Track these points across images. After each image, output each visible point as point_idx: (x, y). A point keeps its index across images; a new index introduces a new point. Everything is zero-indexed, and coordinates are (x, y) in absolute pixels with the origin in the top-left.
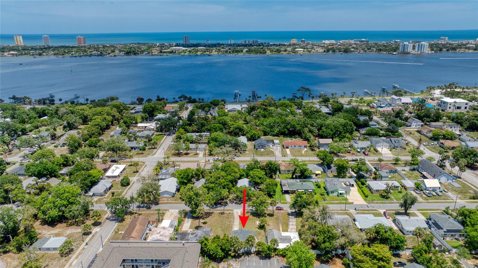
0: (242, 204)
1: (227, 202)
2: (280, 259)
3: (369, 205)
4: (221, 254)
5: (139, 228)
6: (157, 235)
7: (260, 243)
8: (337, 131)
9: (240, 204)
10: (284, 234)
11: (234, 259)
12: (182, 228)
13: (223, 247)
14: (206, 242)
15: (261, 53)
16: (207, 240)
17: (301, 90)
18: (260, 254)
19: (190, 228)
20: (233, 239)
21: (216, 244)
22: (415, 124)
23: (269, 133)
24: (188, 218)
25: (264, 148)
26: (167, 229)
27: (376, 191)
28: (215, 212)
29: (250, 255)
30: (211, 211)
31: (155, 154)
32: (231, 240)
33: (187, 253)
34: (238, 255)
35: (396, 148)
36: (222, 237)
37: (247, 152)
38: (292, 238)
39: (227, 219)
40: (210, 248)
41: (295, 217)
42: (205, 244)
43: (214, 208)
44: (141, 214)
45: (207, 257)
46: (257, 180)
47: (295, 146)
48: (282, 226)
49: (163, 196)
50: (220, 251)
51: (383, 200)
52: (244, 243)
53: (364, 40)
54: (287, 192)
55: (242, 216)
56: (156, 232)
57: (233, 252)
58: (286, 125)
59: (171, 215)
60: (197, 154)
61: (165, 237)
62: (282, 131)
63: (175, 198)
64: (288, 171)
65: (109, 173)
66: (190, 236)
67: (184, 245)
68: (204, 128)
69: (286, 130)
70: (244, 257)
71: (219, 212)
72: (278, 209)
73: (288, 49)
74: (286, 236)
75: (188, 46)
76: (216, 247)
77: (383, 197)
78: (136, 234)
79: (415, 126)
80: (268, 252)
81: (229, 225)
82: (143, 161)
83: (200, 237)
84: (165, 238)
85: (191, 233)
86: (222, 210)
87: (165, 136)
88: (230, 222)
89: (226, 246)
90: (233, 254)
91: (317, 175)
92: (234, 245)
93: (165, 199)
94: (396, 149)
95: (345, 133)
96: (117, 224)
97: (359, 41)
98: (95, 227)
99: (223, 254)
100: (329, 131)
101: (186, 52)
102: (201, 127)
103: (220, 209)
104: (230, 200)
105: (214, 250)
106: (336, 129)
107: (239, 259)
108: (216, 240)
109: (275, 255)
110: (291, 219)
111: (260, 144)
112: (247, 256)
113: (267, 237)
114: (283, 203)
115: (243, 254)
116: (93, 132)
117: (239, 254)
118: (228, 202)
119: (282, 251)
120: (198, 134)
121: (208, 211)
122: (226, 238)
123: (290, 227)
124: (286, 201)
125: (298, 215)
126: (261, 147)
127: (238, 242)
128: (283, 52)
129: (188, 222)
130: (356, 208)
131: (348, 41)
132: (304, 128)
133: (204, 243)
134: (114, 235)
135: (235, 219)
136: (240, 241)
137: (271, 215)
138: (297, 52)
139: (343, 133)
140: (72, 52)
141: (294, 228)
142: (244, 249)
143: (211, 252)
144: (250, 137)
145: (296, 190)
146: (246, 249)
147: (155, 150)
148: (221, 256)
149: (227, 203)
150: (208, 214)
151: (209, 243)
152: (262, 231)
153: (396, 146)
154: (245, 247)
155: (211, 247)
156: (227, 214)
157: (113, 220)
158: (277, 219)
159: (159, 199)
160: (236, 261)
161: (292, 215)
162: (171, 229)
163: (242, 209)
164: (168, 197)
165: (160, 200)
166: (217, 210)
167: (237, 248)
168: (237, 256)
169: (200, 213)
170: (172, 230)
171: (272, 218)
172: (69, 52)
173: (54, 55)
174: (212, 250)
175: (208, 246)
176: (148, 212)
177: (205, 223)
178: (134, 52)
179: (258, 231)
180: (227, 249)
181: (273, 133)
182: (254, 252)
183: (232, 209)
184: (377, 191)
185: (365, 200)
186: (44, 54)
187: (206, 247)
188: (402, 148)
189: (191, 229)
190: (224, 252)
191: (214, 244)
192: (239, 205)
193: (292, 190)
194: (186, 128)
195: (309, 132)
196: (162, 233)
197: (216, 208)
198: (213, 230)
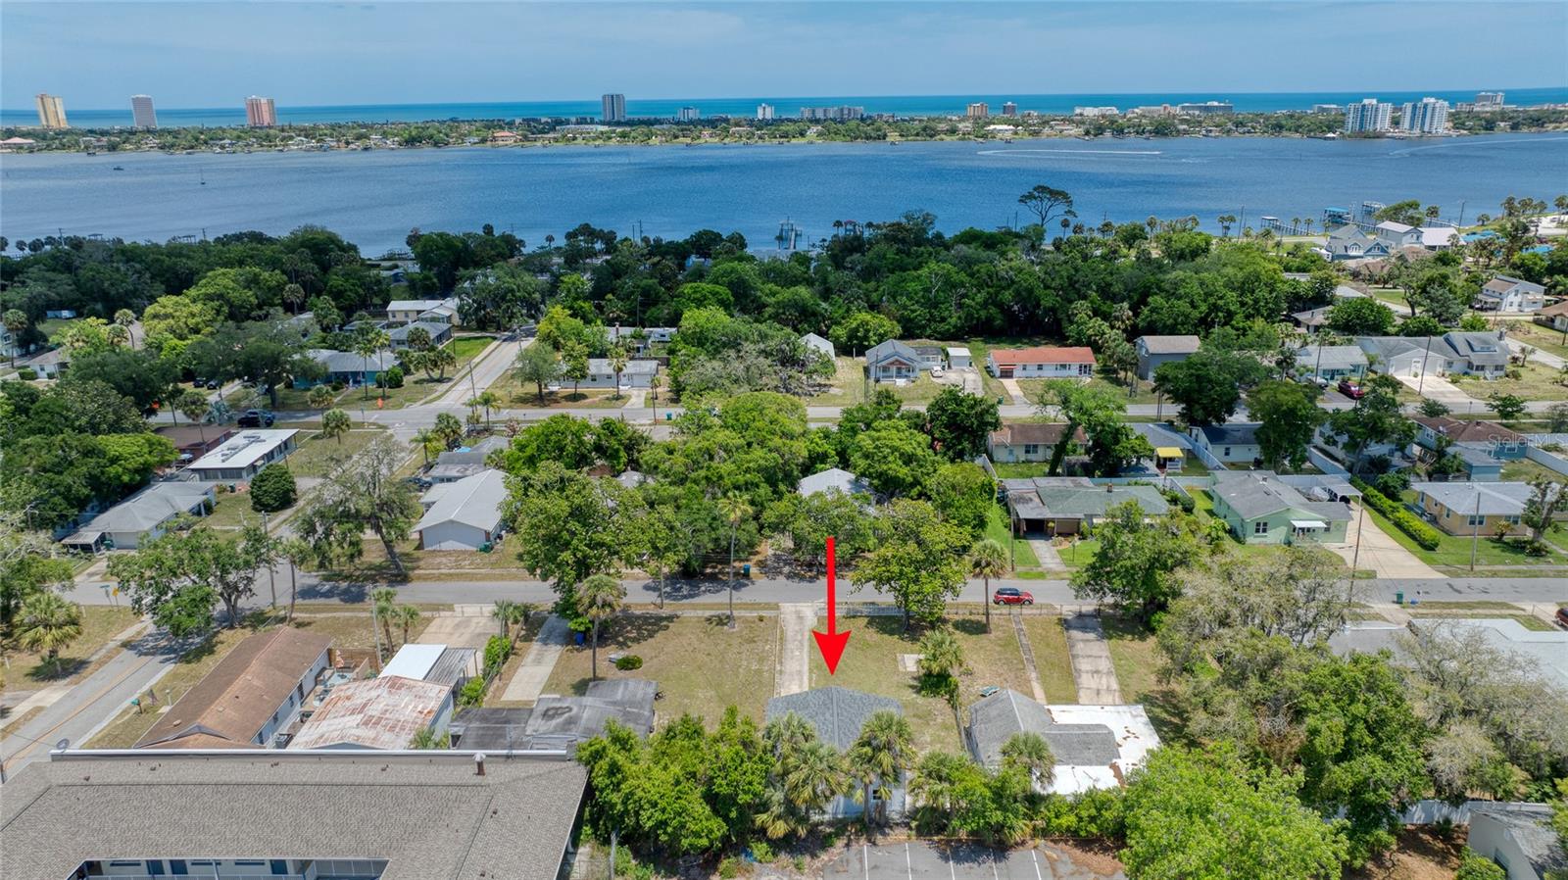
0: (823, 581)
1: (747, 570)
2: (1065, 857)
3: (1458, 583)
4: (705, 826)
5: (256, 682)
6: (347, 718)
7: (941, 763)
8: (1215, 308)
9: (812, 580)
10: (1066, 715)
11: (784, 858)
12: (502, 689)
13: (722, 787)
14: (620, 758)
15: (867, 138)
16: (623, 743)
17: (1035, 198)
18: (941, 829)
19: (551, 685)
20: (780, 735)
21: (676, 769)
22: (1518, 299)
23: (924, 327)
24: (545, 642)
25: (906, 376)
26: (410, 688)
27: (1472, 523)
28: (688, 614)
29: (884, 834)
30: (665, 612)
31: (439, 397)
32: (770, 743)
33: (489, 823)
34: (810, 832)
35: (1474, 373)
36: (711, 730)
37: (833, 391)
38: (1118, 739)
39: (747, 646)
40: (639, 793)
41: (1102, 637)
42: (614, 769)
43: (685, 597)
44: (309, 624)
45: (621, 844)
46: (893, 466)
47: (1040, 367)
48: (1044, 681)
49: (436, 547)
50: (702, 809)
51: (1518, 563)
52: (846, 764)
53: (1216, 104)
54: (1037, 528)
55: (824, 631)
56: (348, 703)
57: (779, 817)
58: (997, 294)
59: (458, 626)
60: (618, 397)
61: (392, 729)
62: (978, 319)
63: (494, 557)
64: (1027, 452)
65: (210, 460)
66: (535, 725)
67: (481, 771)
68: (653, 312)
69: (993, 310)
70: (848, 845)
71: (708, 613)
72: (1008, 602)
73: (960, 126)
74: (1080, 727)
75: (619, 124)
76: (678, 783)
77: (1518, 547)
78: (232, 714)
79: (1515, 308)
80: (997, 817)
81: (759, 672)
82: (381, 423)
83: (588, 731)
84: (387, 736)
85: (542, 708)
86: (719, 606)
87: (495, 343)
88: (761, 660)
89: (734, 776)
90: (779, 829)
91: (1162, 464)
92: (786, 773)
93: (444, 560)
94: (1478, 378)
95: (1248, 317)
96: (170, 667)
97: (1200, 108)
98: (42, 684)
99: (718, 827)
100: (1183, 306)
101: (610, 138)
102: (642, 304)
103: (711, 601)
104: (762, 564)
105: (662, 804)
106: (1211, 300)
107: (814, 856)
108: (679, 742)
109: (1033, 836)
110: (1080, 645)
111: (891, 360)
112: (863, 840)
113: (969, 734)
114: (1027, 576)
115: (840, 827)
116: (191, 322)
117: (813, 830)
118: (754, 571)
119: (1072, 808)
120: (627, 331)
121: (652, 611)
122: (736, 732)
123: (1086, 681)
124: (1038, 565)
125: (1116, 629)
126: (894, 369)
127: (813, 752)
128: (943, 136)
129: (538, 661)
130: (1400, 596)
131: (1161, 108)
132: (1071, 302)
133: (603, 764)
134: (127, 724)
135: (790, 646)
136: (823, 752)
137: (976, 628)
138: (993, 134)
139: (1239, 317)
140: (224, 139)
141: (1108, 689)
142: (848, 795)
143: (644, 815)
144: (843, 339)
145: (1081, 516)
146: (859, 794)
147: (442, 387)
148: (705, 842)
149: (746, 575)
150: (652, 625)
151: (636, 761)
152: (938, 704)
153: (1475, 363)
154: (851, 787)
155: (648, 785)
156: (746, 620)
157: (154, 652)
158: (1009, 643)
159: (418, 559)
160: (798, 867)
161: (1084, 629)
162: (438, 688)
163: (822, 602)
164: (464, 552)
165: (421, 563)
166: (694, 607)
167: (807, 792)
168: (804, 842)
169: (599, 602)
170: (439, 693)
171: (982, 639)
172: (211, 139)
173: (161, 148)
174: (654, 805)
175: (631, 782)
176: (347, 614)
177: (627, 664)
178: (431, 137)
179: (914, 704)
180: (743, 798)
181: (943, 327)
182: (902, 814)
183: (773, 600)
184: (1476, 521)
185: (1430, 562)
186: (128, 146)
187: (617, 787)
188: (1502, 373)
189: (554, 691)
190: (726, 819)
191: (665, 768)
192: (805, 584)
193: (1061, 516)
194: (582, 307)
195: (1095, 315)
196: (374, 710)
197: (691, 596)
198: (668, 695)
